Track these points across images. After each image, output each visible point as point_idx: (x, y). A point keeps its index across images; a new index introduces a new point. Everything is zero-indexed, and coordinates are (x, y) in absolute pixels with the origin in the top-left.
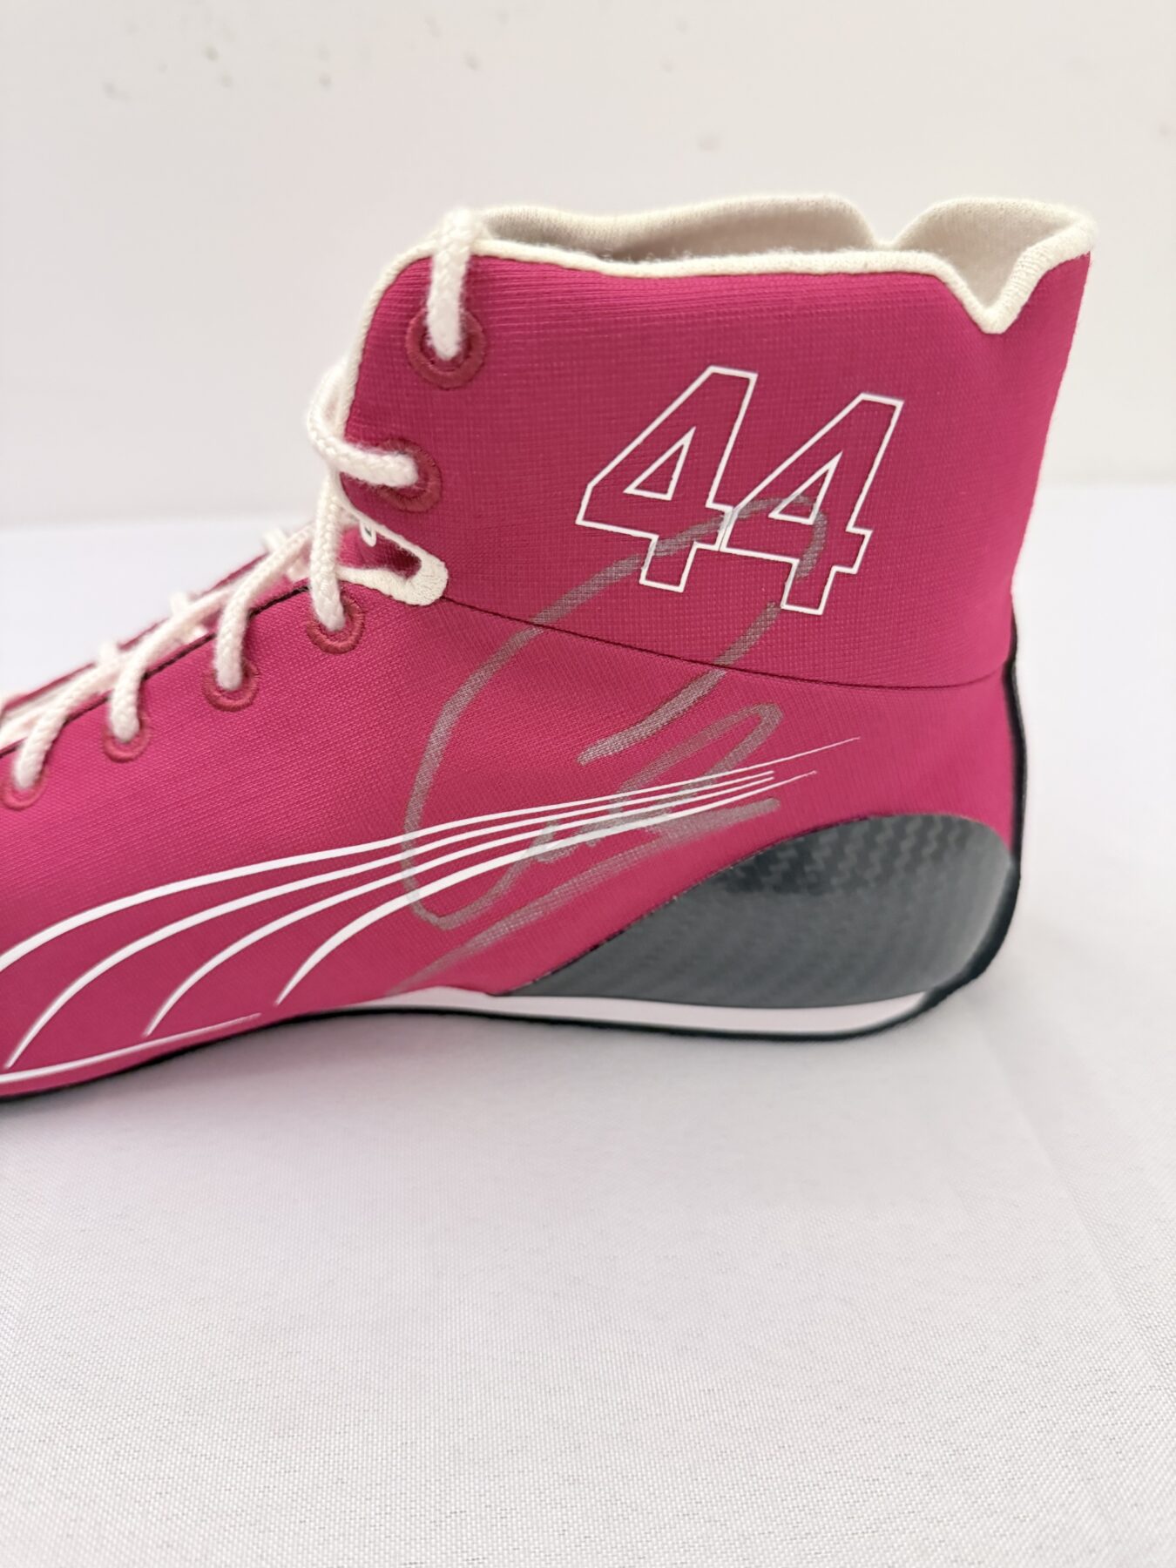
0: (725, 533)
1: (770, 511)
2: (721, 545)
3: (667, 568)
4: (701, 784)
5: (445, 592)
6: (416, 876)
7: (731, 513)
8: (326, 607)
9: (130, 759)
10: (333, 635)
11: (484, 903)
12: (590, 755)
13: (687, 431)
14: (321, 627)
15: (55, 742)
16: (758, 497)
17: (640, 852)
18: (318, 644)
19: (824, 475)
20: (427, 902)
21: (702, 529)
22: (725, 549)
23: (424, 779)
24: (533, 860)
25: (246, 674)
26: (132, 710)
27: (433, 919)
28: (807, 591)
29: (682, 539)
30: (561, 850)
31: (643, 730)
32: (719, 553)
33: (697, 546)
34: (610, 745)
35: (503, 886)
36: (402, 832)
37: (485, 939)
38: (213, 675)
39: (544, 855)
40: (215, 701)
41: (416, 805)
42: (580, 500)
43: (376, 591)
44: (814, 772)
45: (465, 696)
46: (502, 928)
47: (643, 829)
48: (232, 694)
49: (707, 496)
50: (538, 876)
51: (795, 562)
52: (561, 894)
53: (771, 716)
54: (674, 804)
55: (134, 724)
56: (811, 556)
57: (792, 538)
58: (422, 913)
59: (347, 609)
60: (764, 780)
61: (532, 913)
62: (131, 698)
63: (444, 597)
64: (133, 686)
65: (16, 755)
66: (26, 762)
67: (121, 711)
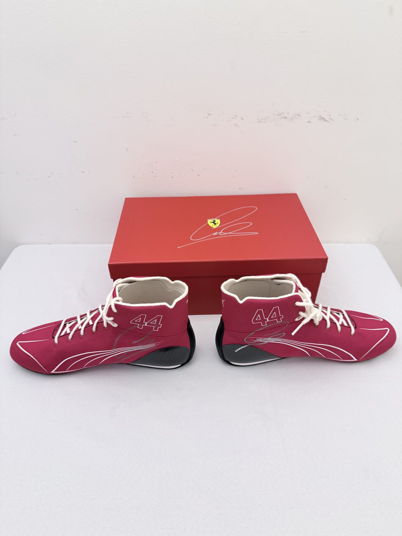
0: (146, 324)
1: (151, 323)
3: (140, 327)
6: (114, 353)
8: (105, 325)
9: (83, 338)
10: (106, 328)
11: (123, 356)
12: (133, 343)
13: (140, 318)
15: (73, 334)
16: (149, 322)
18: (104, 329)
20: (116, 356)
22: (146, 326)
23: (115, 344)
25: (96, 330)
26: (83, 332)
28: (156, 329)
30: (132, 351)
31: (140, 340)
33: (143, 325)
34: (136, 342)
35: (125, 354)
36: (113, 349)
37: (123, 360)
38: (93, 330)
41: (114, 347)
42: (131, 322)
44: (160, 344)
45: (120, 336)
46: (125, 358)
47: (142, 349)
48: (94, 332)
49: (144, 321)
50: (128, 354)
51: (154, 327)
52: (132, 355)
53: (153, 339)
56: (156, 326)
57: (153, 325)
59: (108, 326)
60: (154, 345)
61: (128, 357)
62: (83, 331)
63: (117, 327)
64: (83, 330)
65: (69, 335)
66: (70, 337)
67: (82, 333)
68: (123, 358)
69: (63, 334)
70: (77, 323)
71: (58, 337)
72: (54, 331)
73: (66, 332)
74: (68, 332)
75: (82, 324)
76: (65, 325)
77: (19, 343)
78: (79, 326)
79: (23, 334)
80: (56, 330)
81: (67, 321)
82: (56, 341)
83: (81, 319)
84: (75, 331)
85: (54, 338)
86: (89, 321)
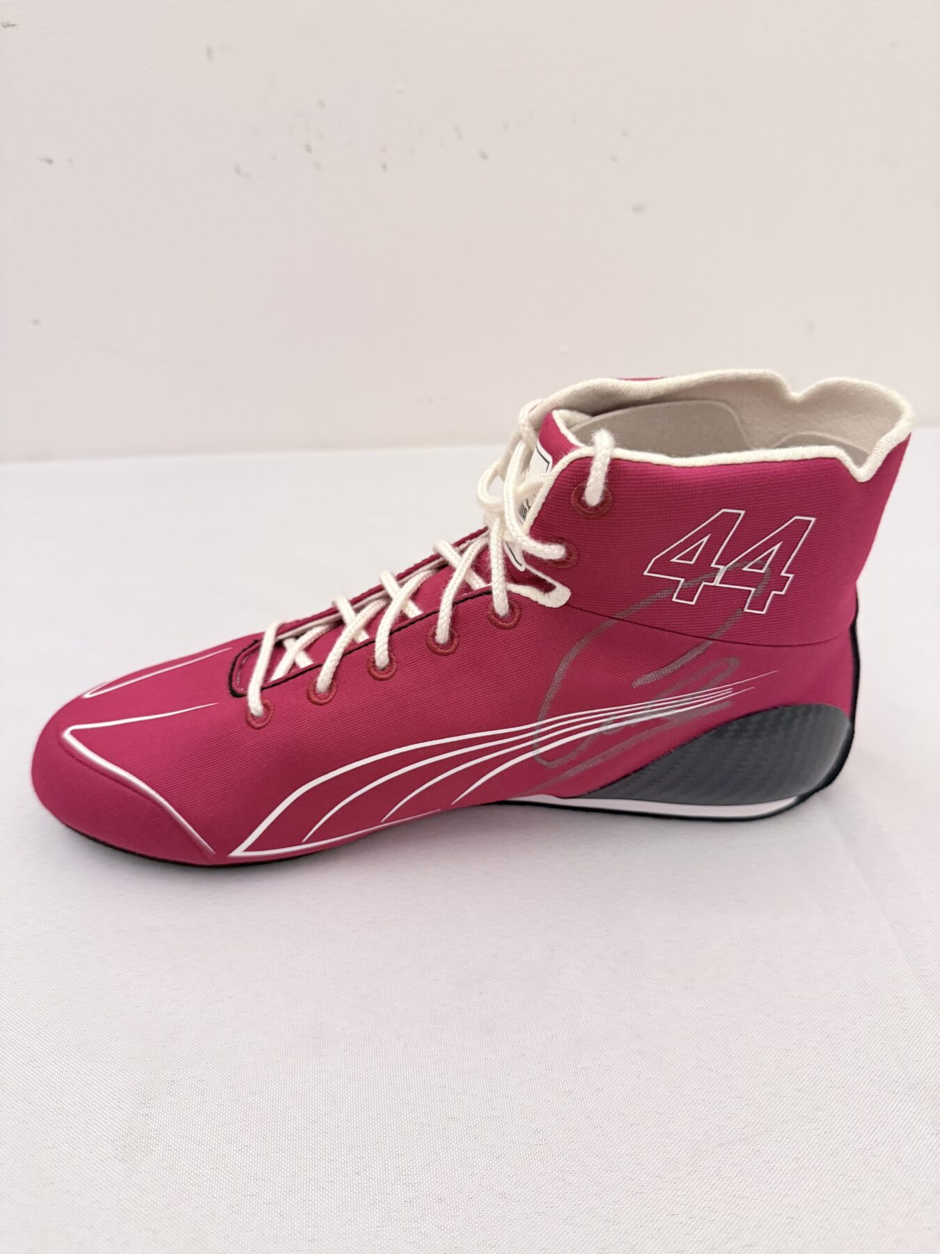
0: (719, 577)
1: (744, 567)
2: (717, 583)
3: (687, 594)
4: (694, 696)
5: (567, 602)
6: (539, 742)
7: (723, 569)
8: (500, 605)
9: (386, 679)
10: (502, 619)
11: (572, 755)
12: (639, 683)
13: (706, 535)
14: (497, 615)
15: (338, 667)
16: (737, 562)
17: (658, 729)
18: (495, 624)
19: (772, 551)
20: (541, 755)
21: (707, 576)
22: (718, 585)
23: (550, 695)
24: (601, 734)
25: (452, 636)
26: (386, 653)
27: (545, 763)
28: (758, 603)
29: (698, 580)
30: (616, 728)
31: (667, 670)
32: (715, 586)
33: (704, 583)
34: (649, 678)
35: (582, 747)
36: (537, 721)
37: (571, 773)
38: (434, 638)
39: (607, 731)
40: (434, 649)
41: (545, 708)
42: (648, 565)
43: (528, 598)
44: (753, 687)
45: (575, 652)
46: (581, 768)
47: (660, 718)
48: (444, 647)
49: (712, 562)
50: (603, 741)
51: (753, 590)
52: (615, 750)
53: (734, 663)
54: (678, 705)
55: (387, 661)
56: (761, 587)
57: (751, 579)
58: (539, 760)
59: (511, 607)
60: (727, 693)
61: (597, 760)
62: (386, 646)
63: (567, 604)
64: (386, 640)
65: (318, 674)
66: (324, 679)
67: (381, 654)
68: (572, 764)
69: (280, 672)
70: (339, 624)
71: (263, 689)
72: (232, 669)
73: (294, 665)
74: (304, 662)
75: (371, 626)
76: (279, 647)
77: (74, 733)
78: (358, 633)
79: (87, 696)
80: (241, 667)
81: (282, 629)
82: (254, 702)
83: (357, 611)
84: (346, 653)
85: (239, 696)
86: (405, 606)
